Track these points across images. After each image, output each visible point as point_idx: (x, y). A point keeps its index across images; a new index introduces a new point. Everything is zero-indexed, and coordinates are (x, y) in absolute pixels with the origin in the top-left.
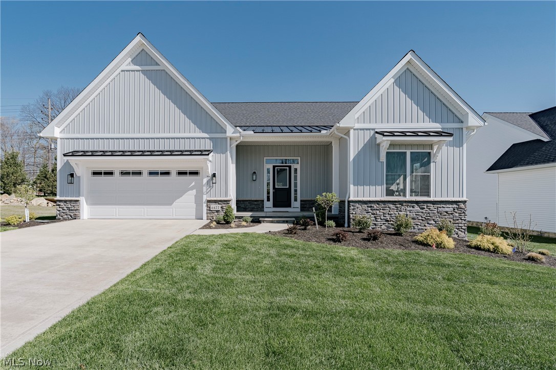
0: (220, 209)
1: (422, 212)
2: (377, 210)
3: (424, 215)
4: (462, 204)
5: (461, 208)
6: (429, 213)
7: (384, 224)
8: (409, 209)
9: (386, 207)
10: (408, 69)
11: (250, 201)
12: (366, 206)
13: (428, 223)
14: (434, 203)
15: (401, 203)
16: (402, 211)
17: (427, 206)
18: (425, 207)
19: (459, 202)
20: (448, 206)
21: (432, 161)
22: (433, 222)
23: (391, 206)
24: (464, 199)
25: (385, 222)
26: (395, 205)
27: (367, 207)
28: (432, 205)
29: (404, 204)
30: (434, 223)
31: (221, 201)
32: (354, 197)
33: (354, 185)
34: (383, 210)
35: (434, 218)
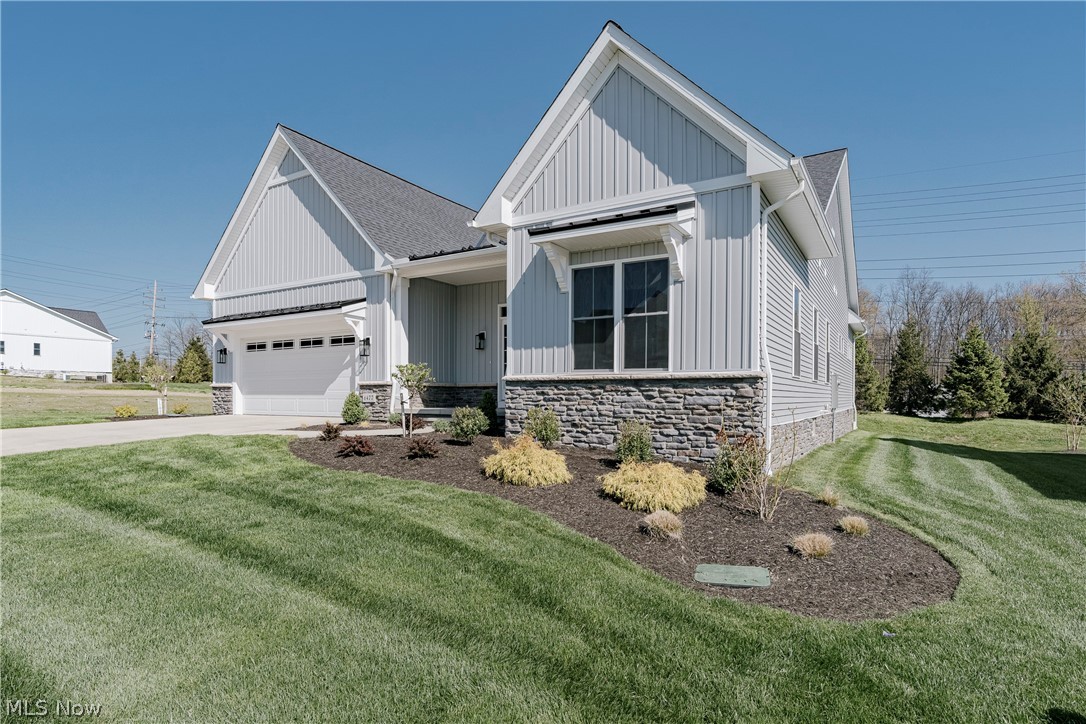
0: (375, 400)
1: (648, 407)
2: (554, 400)
3: (653, 413)
4: (744, 385)
5: (743, 397)
6: (663, 409)
7: (568, 432)
8: (618, 398)
9: (573, 394)
10: (619, 67)
11: (476, 387)
12: (534, 392)
13: (662, 434)
14: (676, 383)
15: (601, 383)
16: (604, 404)
17: (660, 392)
18: (656, 394)
19: (741, 380)
20: (710, 391)
21: (671, 279)
22: (672, 431)
23: (583, 391)
24: (755, 371)
25: (570, 429)
26: (591, 388)
27: (538, 393)
28: (671, 389)
29: (608, 387)
30: (677, 433)
31: (375, 386)
32: (515, 373)
33: (515, 348)
34: (566, 400)
35: (674, 421)
